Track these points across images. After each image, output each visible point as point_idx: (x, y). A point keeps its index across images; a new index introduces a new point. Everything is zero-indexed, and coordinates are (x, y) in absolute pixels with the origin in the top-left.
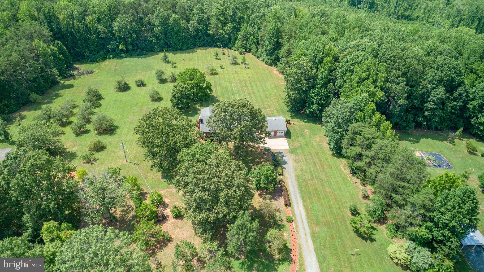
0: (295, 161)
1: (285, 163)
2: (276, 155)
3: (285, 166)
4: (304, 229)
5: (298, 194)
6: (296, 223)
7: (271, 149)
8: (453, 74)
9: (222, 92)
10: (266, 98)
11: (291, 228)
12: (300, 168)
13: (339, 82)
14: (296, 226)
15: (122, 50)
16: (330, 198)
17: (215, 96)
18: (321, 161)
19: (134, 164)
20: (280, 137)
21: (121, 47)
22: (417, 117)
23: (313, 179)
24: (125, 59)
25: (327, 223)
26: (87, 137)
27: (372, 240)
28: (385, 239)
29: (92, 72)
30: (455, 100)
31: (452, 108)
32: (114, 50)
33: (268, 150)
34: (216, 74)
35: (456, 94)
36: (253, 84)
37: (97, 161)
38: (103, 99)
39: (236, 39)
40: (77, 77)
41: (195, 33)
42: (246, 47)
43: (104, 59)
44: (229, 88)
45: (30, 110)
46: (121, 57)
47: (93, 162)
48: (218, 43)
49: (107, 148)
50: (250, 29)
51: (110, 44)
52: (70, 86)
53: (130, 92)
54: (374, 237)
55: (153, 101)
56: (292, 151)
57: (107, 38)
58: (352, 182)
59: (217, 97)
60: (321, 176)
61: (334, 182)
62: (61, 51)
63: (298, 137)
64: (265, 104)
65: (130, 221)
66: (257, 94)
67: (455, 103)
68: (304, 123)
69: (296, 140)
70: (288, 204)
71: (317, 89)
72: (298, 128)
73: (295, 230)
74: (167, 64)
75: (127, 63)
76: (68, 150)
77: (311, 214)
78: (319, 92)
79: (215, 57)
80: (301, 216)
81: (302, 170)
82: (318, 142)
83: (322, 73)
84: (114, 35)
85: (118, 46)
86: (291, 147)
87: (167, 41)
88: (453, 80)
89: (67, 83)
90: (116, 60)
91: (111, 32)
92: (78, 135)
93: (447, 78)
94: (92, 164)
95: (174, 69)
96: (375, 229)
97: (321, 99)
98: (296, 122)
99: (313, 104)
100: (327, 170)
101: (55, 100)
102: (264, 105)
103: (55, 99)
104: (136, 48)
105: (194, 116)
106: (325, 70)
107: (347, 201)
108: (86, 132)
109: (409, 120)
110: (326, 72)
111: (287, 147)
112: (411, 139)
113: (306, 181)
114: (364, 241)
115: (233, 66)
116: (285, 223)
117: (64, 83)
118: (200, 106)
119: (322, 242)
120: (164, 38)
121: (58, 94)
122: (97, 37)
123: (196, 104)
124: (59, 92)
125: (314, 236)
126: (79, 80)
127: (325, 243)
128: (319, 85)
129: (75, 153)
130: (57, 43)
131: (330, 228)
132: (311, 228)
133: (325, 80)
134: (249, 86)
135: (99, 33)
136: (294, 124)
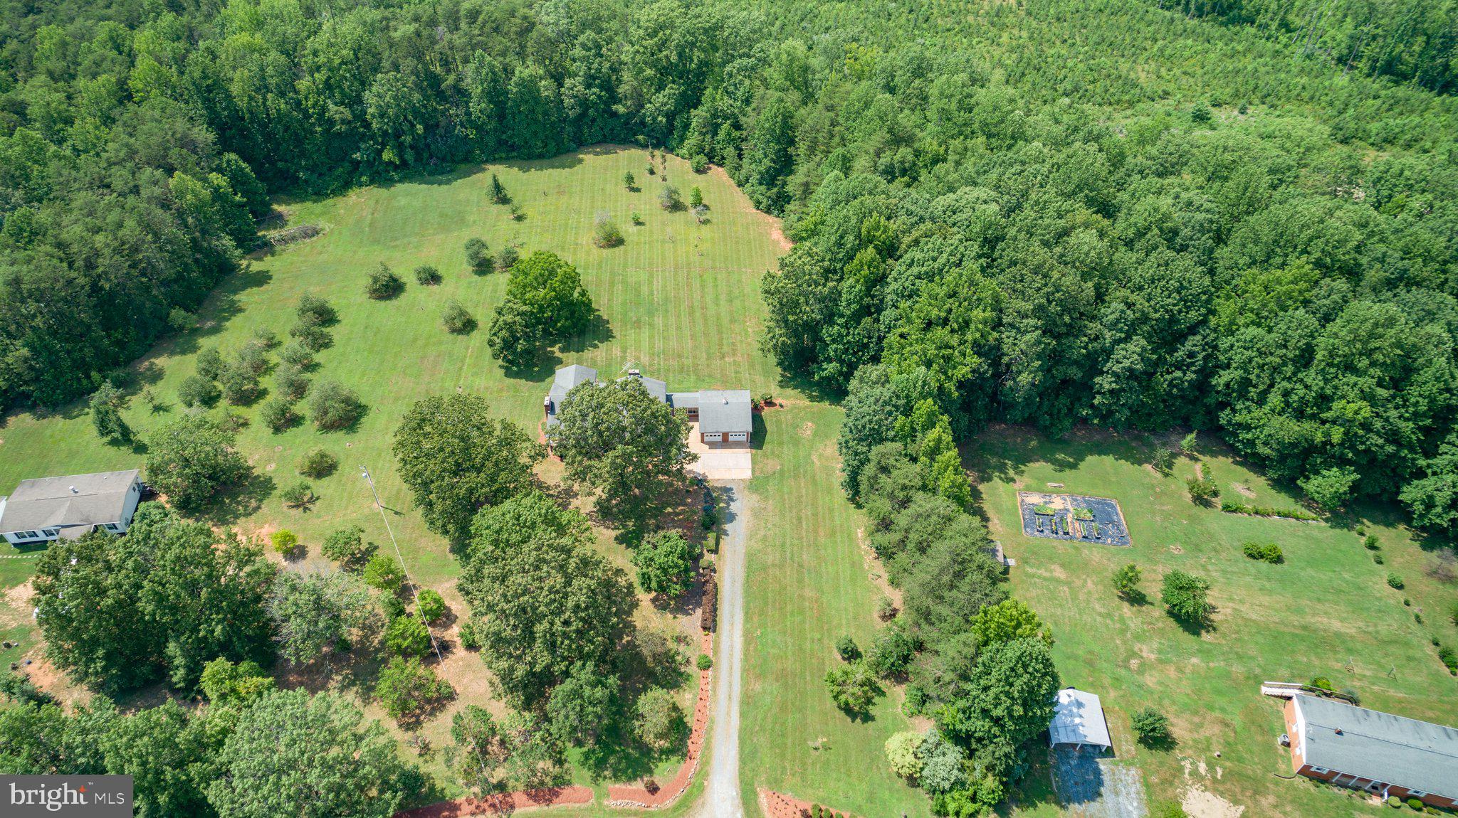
0: (756, 514)
1: (732, 518)
2: (714, 495)
3: (728, 527)
4: (730, 686)
5: (739, 602)
6: (716, 671)
7: (710, 477)
8: (1175, 305)
9: (624, 304)
10: (733, 321)
11: (703, 681)
12: (762, 533)
13: (888, 315)
14: (715, 677)
15: (390, 163)
16: (808, 614)
17: (605, 317)
18: (815, 515)
19: (396, 513)
20: (738, 445)
21: (387, 156)
22: (1077, 405)
23: (781, 566)
24: (399, 186)
25: (782, 676)
26: (296, 436)
27: (867, 718)
28: (895, 717)
29: (316, 232)
30: (1179, 366)
31: (1171, 384)
32: (370, 164)
33: (700, 482)
34: (619, 242)
35: (1180, 354)
36: (708, 277)
37: (318, 503)
38: (338, 321)
39: (686, 126)
40: (278, 248)
41: (578, 110)
42: (712, 150)
43: (346, 186)
44: (645, 289)
45: (172, 353)
46: (387, 182)
47: (308, 505)
48: (640, 137)
49: (340, 468)
50: (724, 103)
51: (359, 149)
52: (262, 279)
53: (403, 300)
54: (872, 710)
55: (453, 331)
56: (756, 484)
57: (352, 133)
58: (870, 576)
59: (608, 322)
60: (805, 557)
61: (828, 573)
62: (237, 181)
63: (781, 444)
64: (725, 342)
65: (377, 651)
66: (712, 310)
67: (1178, 374)
68: (807, 403)
69: (773, 453)
70: (710, 626)
71: (836, 328)
72: (789, 417)
73: (709, 687)
74: (500, 206)
75: (403, 201)
76: (256, 472)
77: (755, 649)
78: (840, 335)
79: (624, 185)
80: (731, 655)
81: (765, 539)
82: (827, 459)
83: (850, 287)
84: (367, 125)
85: (379, 153)
86: (757, 474)
87: (504, 137)
88: (1173, 320)
89: (256, 266)
90: (376, 190)
91: (361, 117)
92: (277, 430)
93: (1157, 315)
94: (306, 509)
95: (515, 225)
96: (881, 693)
97: (847, 350)
98: (788, 397)
99: (829, 360)
100: (822, 540)
101: (228, 324)
102: (721, 345)
103: (228, 319)
104: (426, 155)
105: (543, 380)
106: (858, 281)
107: (844, 622)
108: (295, 421)
109: (1059, 411)
110: (858, 287)
111: (747, 474)
112: (1060, 456)
113: (765, 569)
114: (849, 720)
115: (667, 215)
116: (692, 669)
117: (248, 266)
118: (562, 350)
119: (760, 717)
120: (495, 130)
121: (233, 302)
122: (327, 131)
123: (552, 344)
124: (236, 298)
125: (748, 702)
126: (285, 256)
127: (765, 718)
128: (842, 316)
129: (271, 478)
130: (228, 162)
131: (786, 686)
132: (745, 683)
133: (854, 306)
134: (696, 283)
135: (331, 122)
136: (781, 406)
